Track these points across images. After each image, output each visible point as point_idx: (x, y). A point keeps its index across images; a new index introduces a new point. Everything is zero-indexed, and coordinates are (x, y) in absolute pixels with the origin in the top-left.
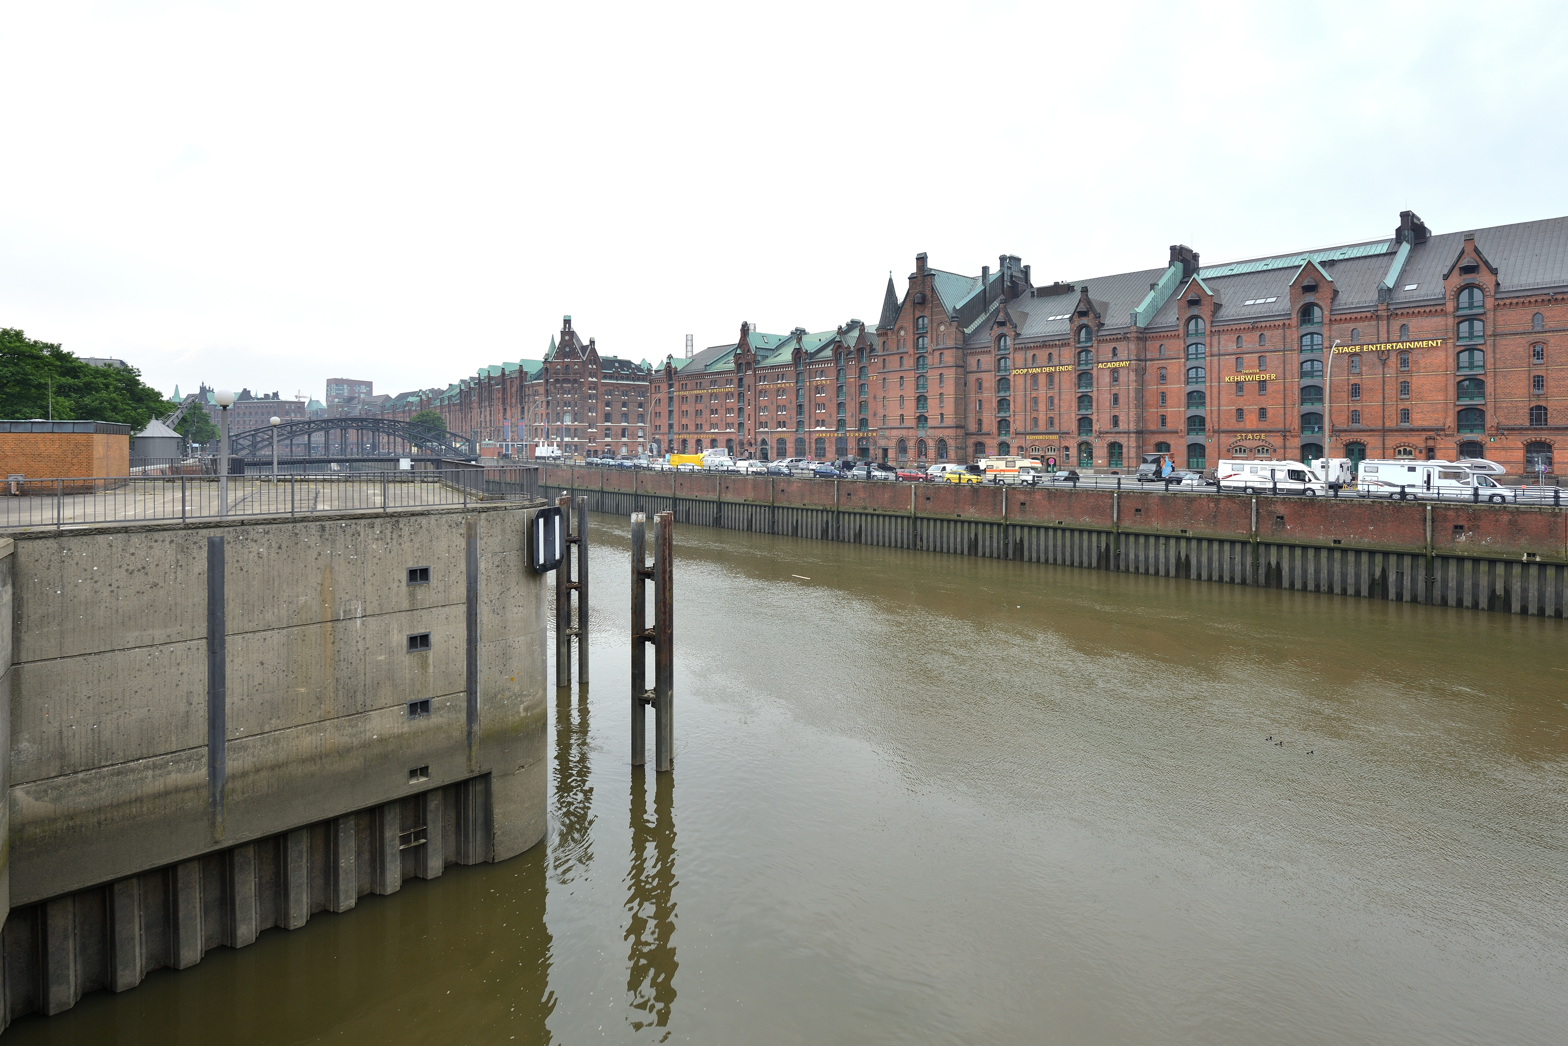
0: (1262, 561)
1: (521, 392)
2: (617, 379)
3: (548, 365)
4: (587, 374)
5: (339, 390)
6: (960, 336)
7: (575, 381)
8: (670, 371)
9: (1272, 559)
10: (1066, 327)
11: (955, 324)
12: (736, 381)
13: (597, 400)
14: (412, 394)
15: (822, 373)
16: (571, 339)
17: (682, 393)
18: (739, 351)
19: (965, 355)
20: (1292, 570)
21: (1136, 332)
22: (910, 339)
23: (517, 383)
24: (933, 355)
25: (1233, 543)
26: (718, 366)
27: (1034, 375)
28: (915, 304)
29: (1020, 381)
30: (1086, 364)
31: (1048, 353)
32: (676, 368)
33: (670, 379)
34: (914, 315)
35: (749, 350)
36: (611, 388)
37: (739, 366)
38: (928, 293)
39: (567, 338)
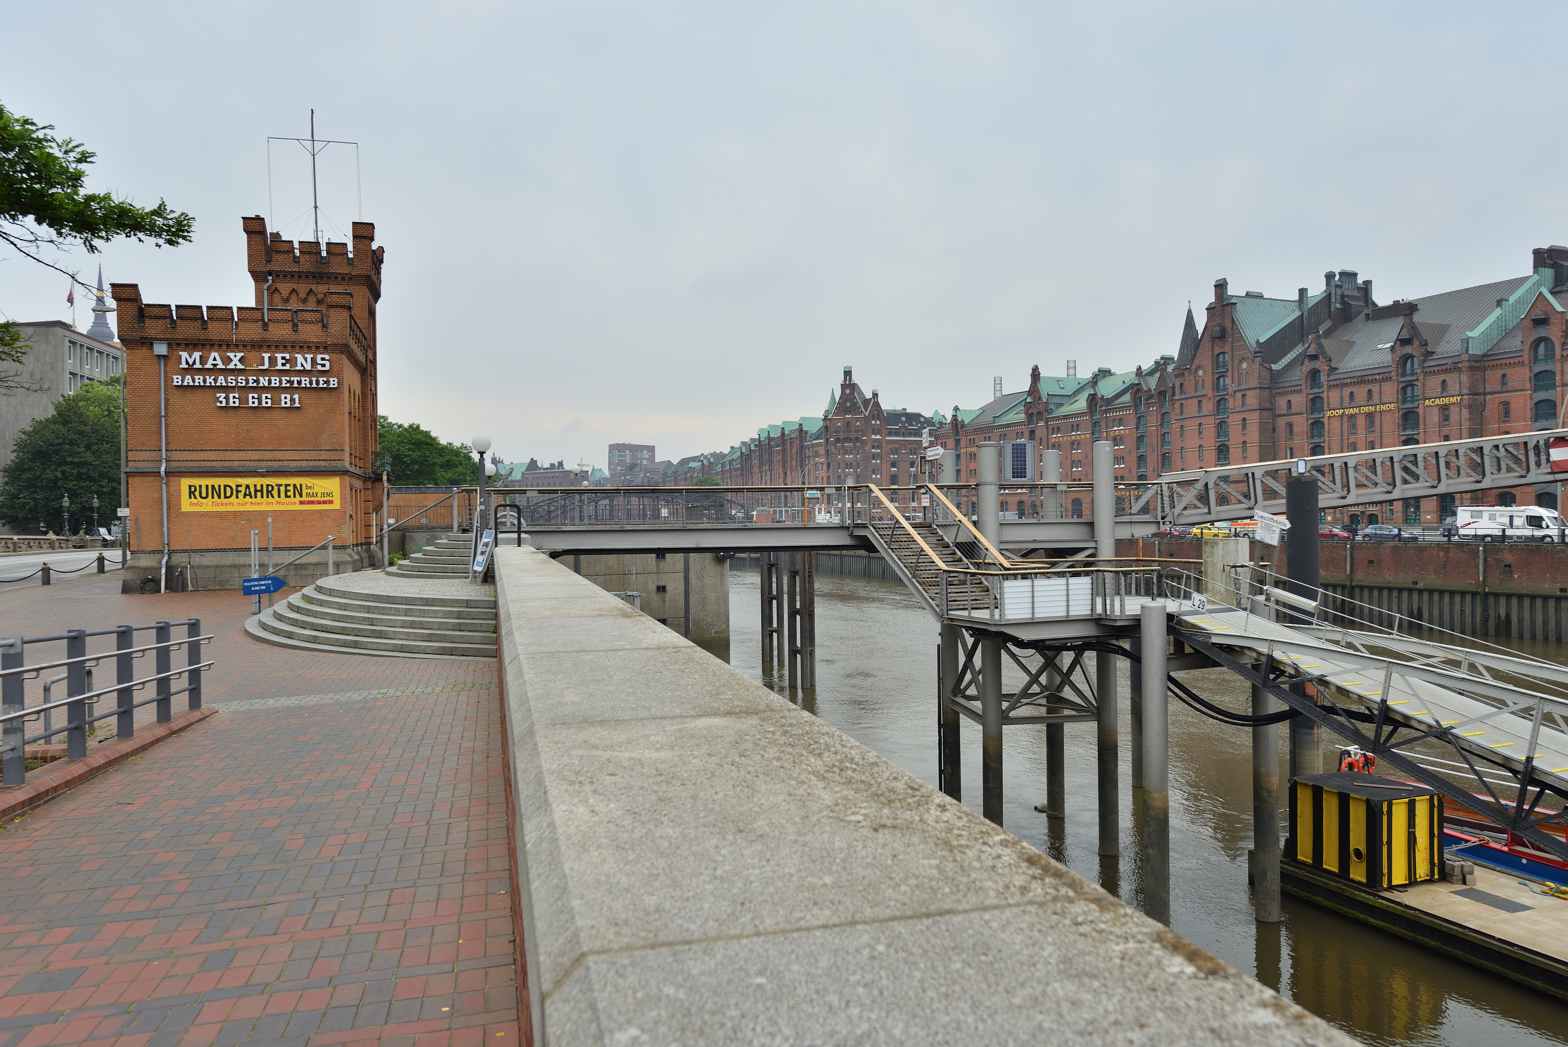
0: (1492, 612)
1: (801, 454)
2: (904, 435)
3: (828, 423)
4: (870, 431)
5: (621, 456)
6: (1265, 373)
7: (857, 439)
8: (957, 425)
9: (1501, 610)
10: (1388, 358)
11: (1258, 360)
12: (1027, 434)
13: (881, 460)
14: (694, 459)
15: (1120, 422)
16: (852, 393)
17: (969, 450)
18: (1029, 400)
19: (1273, 396)
20: (1521, 621)
21: (1469, 361)
22: (1209, 379)
23: (797, 443)
24: (1234, 397)
25: (1463, 594)
26: (1008, 417)
27: (1352, 416)
28: (1213, 339)
29: (1336, 424)
30: (1413, 401)
31: (1367, 389)
32: (963, 421)
33: (957, 434)
34: (1213, 352)
35: (1040, 398)
36: (897, 446)
37: (1030, 416)
38: (1228, 325)
39: (848, 391)
